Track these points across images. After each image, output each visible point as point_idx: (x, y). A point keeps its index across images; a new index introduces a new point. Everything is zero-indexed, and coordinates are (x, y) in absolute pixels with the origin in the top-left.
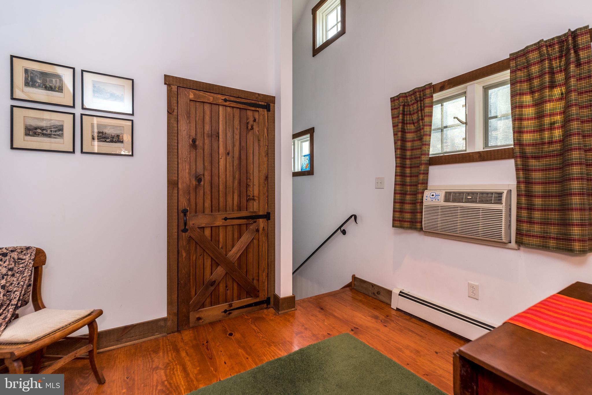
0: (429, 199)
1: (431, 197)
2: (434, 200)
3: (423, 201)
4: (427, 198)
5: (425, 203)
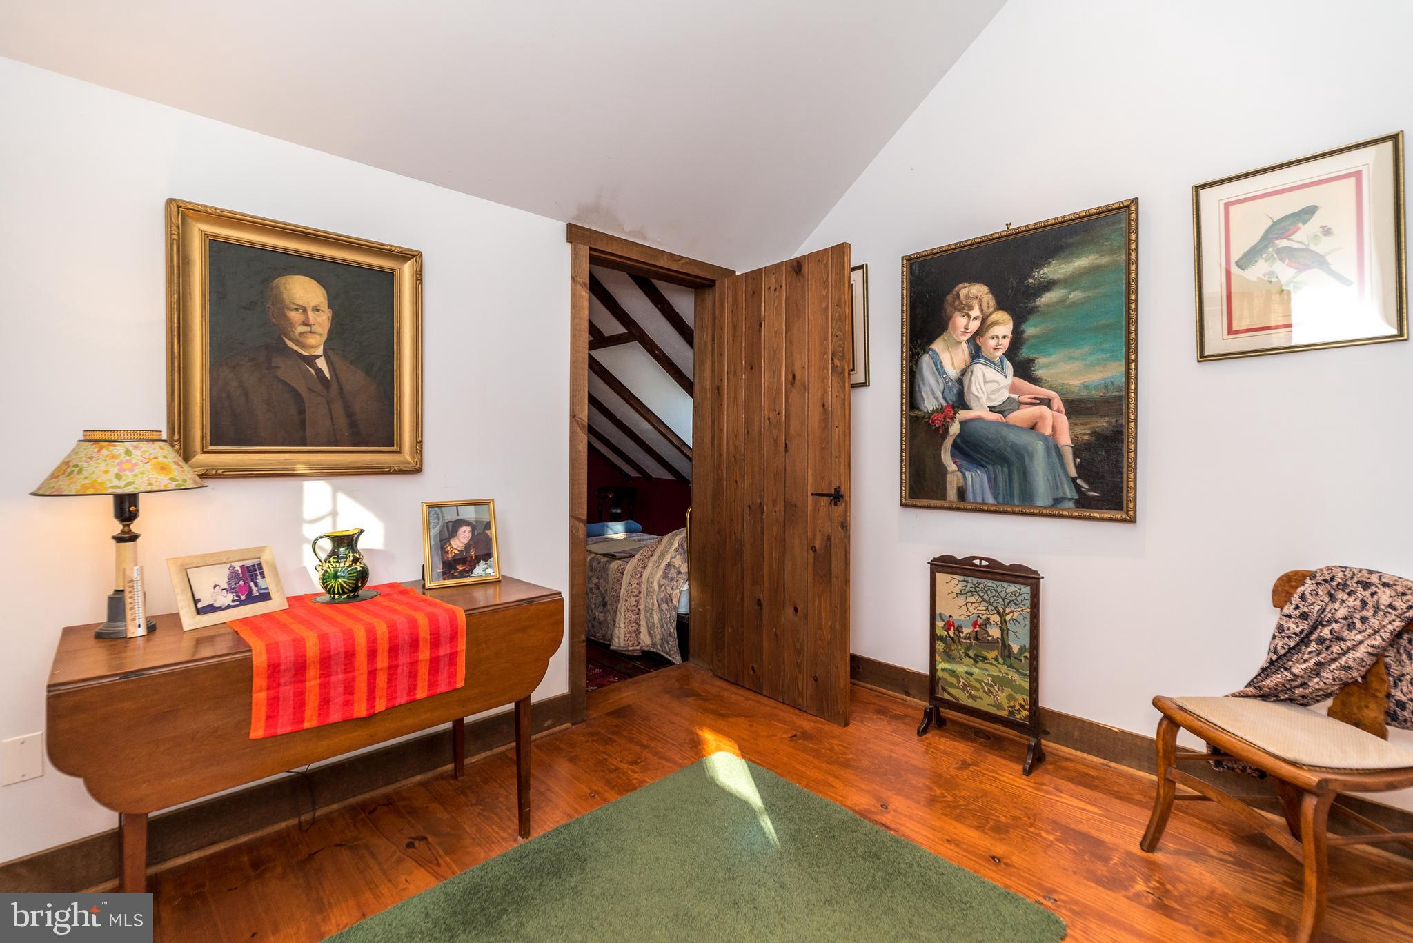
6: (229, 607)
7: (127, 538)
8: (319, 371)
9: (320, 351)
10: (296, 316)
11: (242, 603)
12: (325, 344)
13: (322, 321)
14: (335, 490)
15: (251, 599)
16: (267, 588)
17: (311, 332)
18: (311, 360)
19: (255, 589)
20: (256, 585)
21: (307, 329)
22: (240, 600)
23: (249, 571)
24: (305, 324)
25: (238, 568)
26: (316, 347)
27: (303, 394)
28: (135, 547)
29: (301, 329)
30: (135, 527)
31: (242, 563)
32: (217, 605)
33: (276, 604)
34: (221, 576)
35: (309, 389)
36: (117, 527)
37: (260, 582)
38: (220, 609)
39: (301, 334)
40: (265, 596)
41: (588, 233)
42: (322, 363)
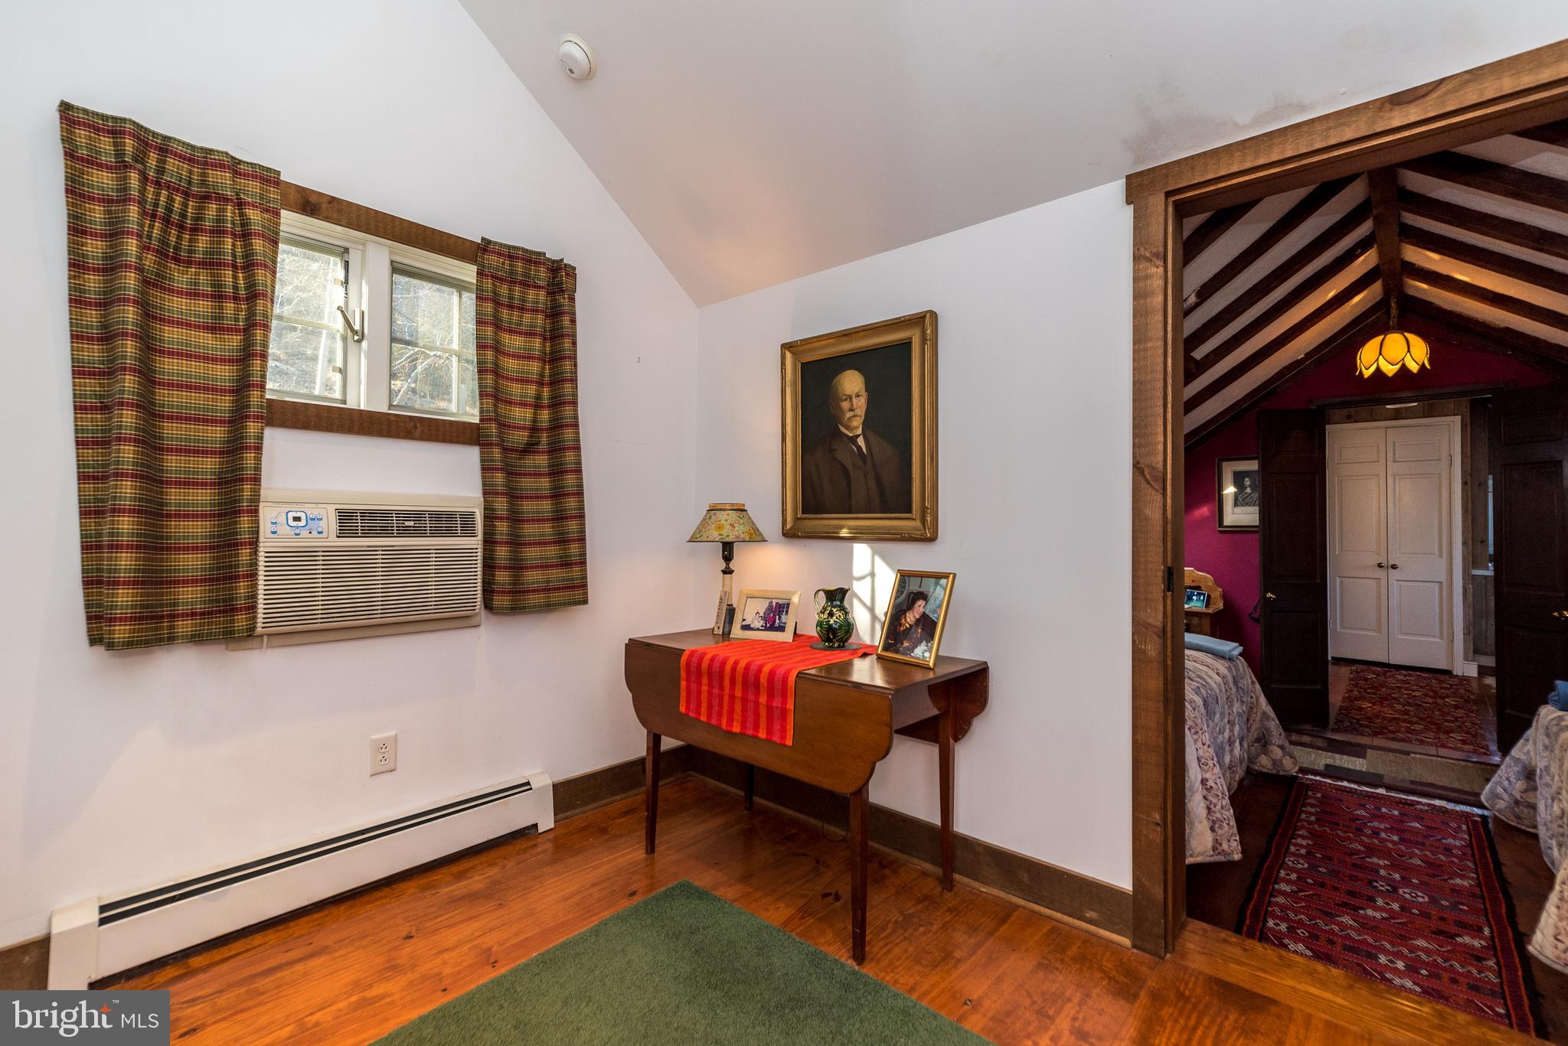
0: (283, 530)
1: (291, 523)
2: (304, 533)
3: (257, 538)
4: (278, 528)
5: (267, 544)
6: (758, 629)
7: (727, 571)
8: (859, 448)
9: (859, 431)
10: (845, 405)
11: (766, 629)
12: (863, 424)
13: (861, 404)
14: (875, 552)
15: (772, 628)
16: (785, 623)
17: (854, 416)
18: (853, 440)
19: (777, 621)
20: (779, 619)
21: (852, 414)
22: (766, 627)
23: (780, 608)
24: (851, 410)
25: (774, 604)
26: (857, 427)
27: (849, 469)
28: (731, 578)
29: (849, 415)
30: (732, 565)
31: (777, 601)
32: (752, 626)
33: (787, 636)
34: (762, 607)
35: (854, 465)
36: (723, 565)
37: (783, 617)
38: (752, 629)
39: (849, 419)
40: (782, 629)
41: (1164, 171)
42: (861, 441)
